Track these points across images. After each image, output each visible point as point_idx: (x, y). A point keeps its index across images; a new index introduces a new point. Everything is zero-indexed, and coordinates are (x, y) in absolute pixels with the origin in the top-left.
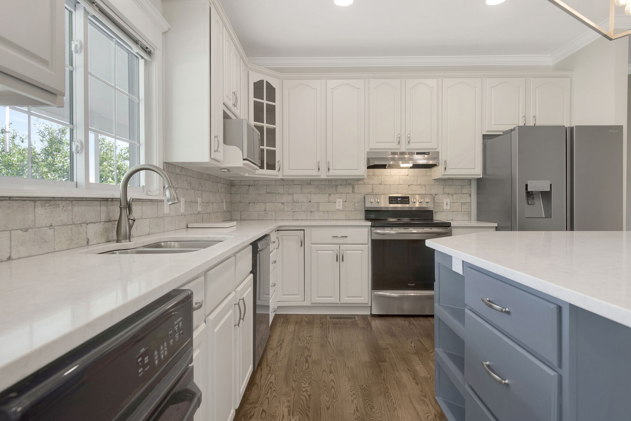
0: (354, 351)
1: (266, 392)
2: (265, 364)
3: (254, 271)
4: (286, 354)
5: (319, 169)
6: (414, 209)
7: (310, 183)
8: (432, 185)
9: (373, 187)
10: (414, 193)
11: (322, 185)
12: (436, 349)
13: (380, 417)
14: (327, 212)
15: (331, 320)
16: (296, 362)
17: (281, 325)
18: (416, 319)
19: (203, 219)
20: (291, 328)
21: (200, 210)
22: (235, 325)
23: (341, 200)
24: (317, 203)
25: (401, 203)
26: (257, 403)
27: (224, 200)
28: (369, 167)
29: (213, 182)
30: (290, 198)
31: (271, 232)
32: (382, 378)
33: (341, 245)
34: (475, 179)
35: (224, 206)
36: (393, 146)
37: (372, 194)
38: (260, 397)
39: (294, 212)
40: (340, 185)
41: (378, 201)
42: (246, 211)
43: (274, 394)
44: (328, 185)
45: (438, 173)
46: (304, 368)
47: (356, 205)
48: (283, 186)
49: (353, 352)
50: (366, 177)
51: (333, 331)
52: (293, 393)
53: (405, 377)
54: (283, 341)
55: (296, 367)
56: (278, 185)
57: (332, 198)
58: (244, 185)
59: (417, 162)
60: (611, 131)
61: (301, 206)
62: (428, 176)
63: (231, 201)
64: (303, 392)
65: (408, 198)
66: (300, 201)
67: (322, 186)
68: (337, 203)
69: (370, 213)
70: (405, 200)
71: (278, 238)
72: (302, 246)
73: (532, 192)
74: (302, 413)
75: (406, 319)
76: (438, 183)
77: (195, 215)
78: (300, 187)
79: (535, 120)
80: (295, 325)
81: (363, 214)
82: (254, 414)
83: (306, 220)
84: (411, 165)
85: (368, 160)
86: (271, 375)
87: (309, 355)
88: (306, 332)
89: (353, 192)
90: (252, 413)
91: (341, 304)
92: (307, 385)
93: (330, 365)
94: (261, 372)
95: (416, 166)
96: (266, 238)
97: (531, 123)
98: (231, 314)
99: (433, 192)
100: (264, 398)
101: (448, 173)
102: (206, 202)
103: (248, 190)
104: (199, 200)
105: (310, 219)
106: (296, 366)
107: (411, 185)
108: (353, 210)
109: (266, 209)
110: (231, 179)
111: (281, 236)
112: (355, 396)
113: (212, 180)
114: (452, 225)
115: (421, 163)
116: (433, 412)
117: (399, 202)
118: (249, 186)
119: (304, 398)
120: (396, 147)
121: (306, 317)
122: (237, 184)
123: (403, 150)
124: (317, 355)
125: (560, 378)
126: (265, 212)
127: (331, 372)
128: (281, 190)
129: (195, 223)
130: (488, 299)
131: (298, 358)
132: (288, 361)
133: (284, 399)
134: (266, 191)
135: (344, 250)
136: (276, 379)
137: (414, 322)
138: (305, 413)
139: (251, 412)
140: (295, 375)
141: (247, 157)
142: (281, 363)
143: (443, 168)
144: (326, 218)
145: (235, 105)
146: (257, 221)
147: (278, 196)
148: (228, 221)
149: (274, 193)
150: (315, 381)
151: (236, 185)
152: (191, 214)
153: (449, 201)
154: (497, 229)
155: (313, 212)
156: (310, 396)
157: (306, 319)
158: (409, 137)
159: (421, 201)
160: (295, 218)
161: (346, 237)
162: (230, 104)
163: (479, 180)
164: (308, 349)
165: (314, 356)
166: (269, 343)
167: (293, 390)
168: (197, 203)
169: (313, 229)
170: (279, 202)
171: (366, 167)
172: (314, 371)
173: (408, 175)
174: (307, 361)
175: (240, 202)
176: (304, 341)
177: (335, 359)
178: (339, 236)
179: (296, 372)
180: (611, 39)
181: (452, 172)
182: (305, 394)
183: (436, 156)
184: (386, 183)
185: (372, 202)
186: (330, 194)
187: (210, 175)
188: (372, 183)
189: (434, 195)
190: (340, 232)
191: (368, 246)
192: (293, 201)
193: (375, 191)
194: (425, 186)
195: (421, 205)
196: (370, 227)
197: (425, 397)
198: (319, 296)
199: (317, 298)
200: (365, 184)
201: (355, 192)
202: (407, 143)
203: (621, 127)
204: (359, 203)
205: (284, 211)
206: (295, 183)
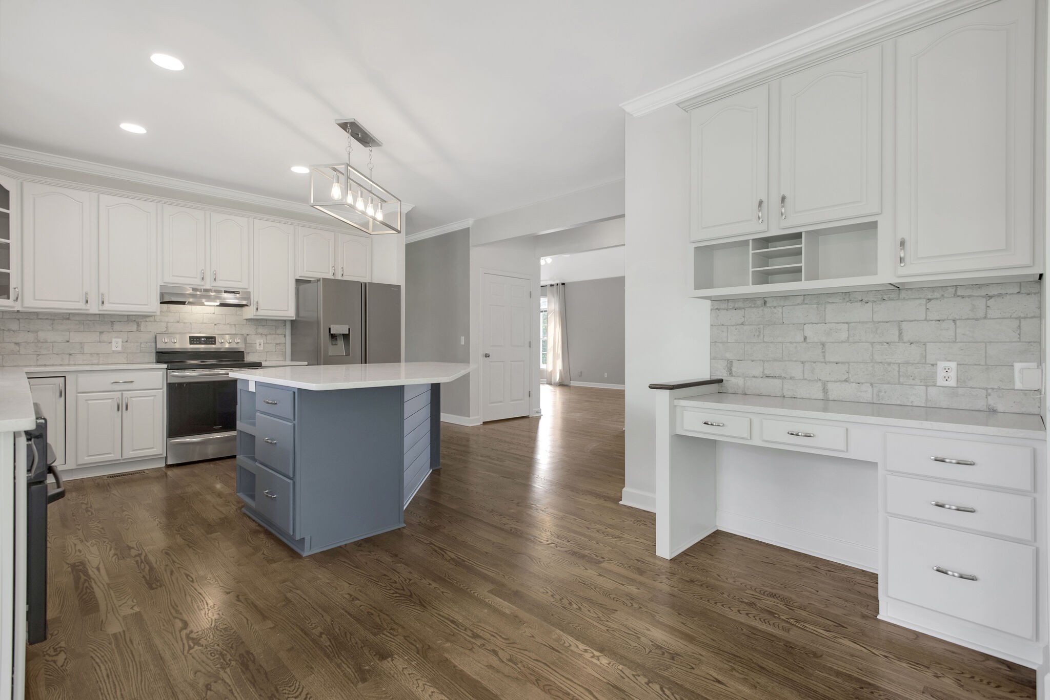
0: (150, 494)
5: (87, 302)
6: (222, 350)
8: (243, 325)
9: (167, 325)
10: (221, 332)
11: (89, 320)
12: (238, 457)
14: (98, 354)
15: (110, 478)
23: (120, 340)
24: (81, 343)
25: (205, 344)
28: (163, 303)
30: (30, 337)
33: (124, 392)
34: (289, 320)
36: (197, 282)
37: (166, 333)
39: (39, 355)
40: (118, 321)
41: (174, 341)
44: (100, 322)
45: (249, 313)
46: (86, 515)
47: (143, 346)
48: (19, 319)
49: (147, 494)
50: (158, 313)
51: (116, 486)
55: (74, 518)
56: (9, 319)
57: (105, 337)
59: (226, 301)
60: (393, 289)
61: (51, 347)
62: (238, 315)
65: (214, 338)
66: (49, 341)
67: (89, 322)
68: (114, 344)
69: (163, 354)
70: (211, 340)
72: (61, 395)
73: (335, 334)
74: (97, 538)
76: (250, 323)
78: (50, 322)
79: (343, 271)
81: (153, 357)
83: (61, 365)
84: (218, 304)
85: (162, 295)
89: (138, 330)
91: (124, 459)
93: (121, 507)
95: (222, 305)
97: (338, 274)
99: (245, 332)
101: (261, 314)
105: (67, 363)
107: (218, 324)
108: (138, 352)
114: (262, 365)
115: (231, 303)
117: (202, 342)
120: (199, 283)
123: (208, 287)
124: (101, 505)
125: (294, 425)
127: (123, 511)
128: (14, 326)
131: (75, 512)
133: (70, 536)
135: (129, 398)
143: (255, 310)
144: (96, 362)
147: (6, 333)
150: (106, 520)
153: (262, 341)
155: (73, 355)
156: (102, 529)
158: (215, 274)
159: (222, 341)
160: (39, 363)
161: (131, 382)
163: (292, 321)
165: (97, 506)
169: (80, 375)
170: (9, 342)
171: (159, 302)
172: (101, 515)
173: (214, 313)
177: (126, 503)
178: (121, 382)
181: (264, 313)
182: (96, 528)
183: (247, 296)
184: (186, 321)
185: (166, 343)
186: (101, 333)
188: (167, 320)
189: (245, 335)
190: (121, 377)
191: (163, 392)
192: (36, 341)
193: (170, 330)
194: (235, 326)
195: (230, 345)
196: (165, 370)
197: (229, 502)
198: (90, 454)
199: (86, 458)
200: (155, 321)
201: (142, 330)
202: (213, 280)
203: (399, 287)
204: (146, 343)
205: (20, 354)
206: (40, 317)
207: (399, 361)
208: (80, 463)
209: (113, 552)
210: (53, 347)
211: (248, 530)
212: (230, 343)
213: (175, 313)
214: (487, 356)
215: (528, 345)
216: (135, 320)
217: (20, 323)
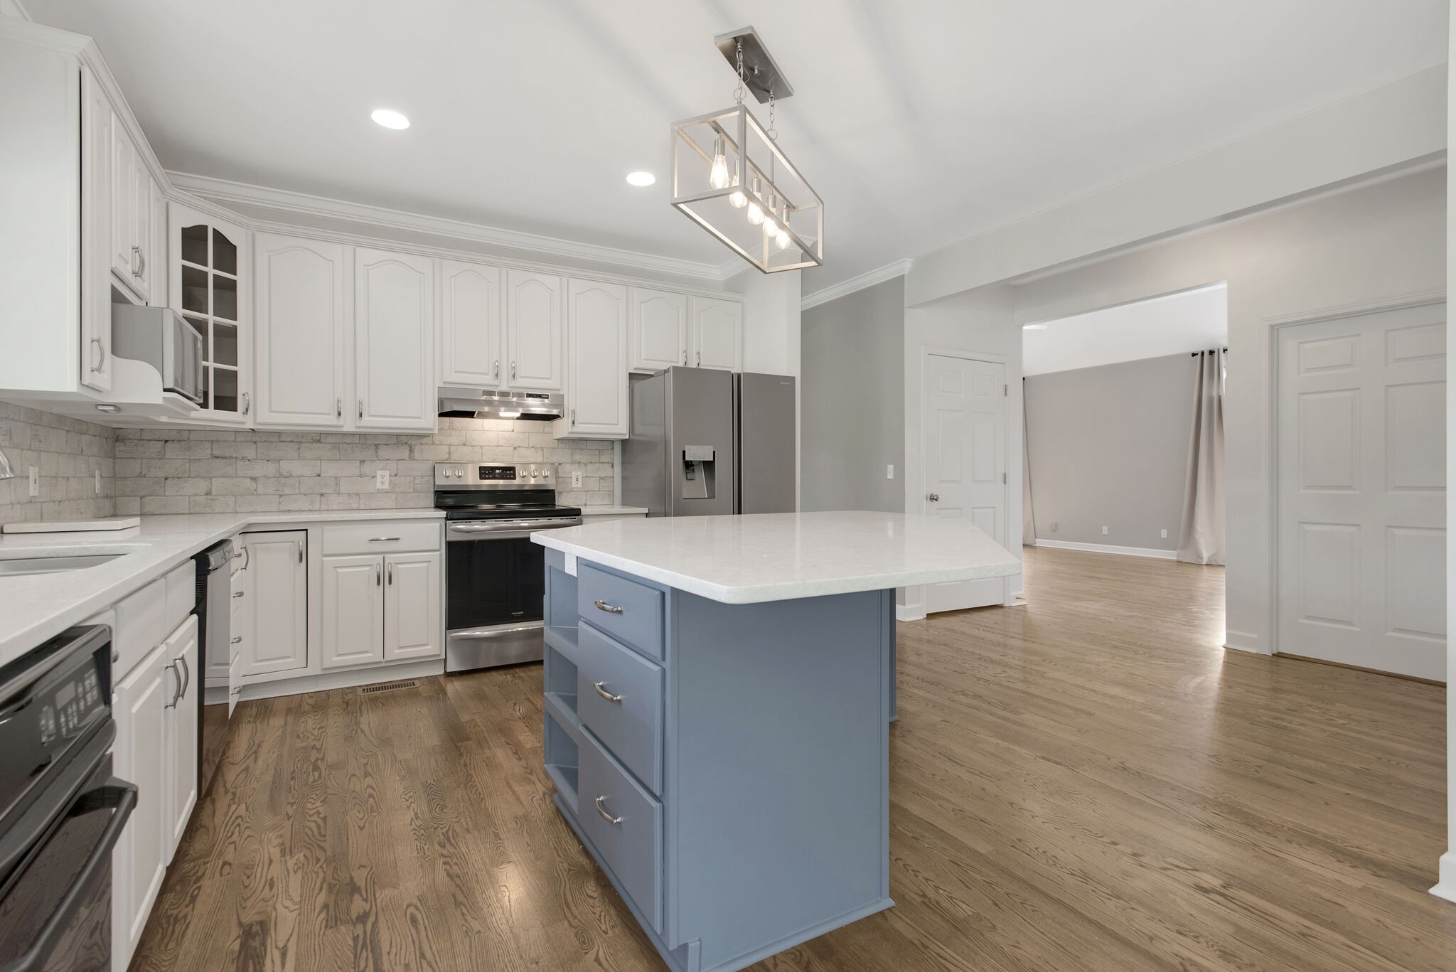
0: (412, 734)
1: (229, 834)
2: (222, 790)
3: (200, 609)
4: (268, 765)
5: (339, 414)
6: (526, 488)
7: (320, 440)
8: (554, 448)
9: (449, 449)
10: (524, 460)
11: (345, 443)
12: (545, 694)
13: (457, 817)
14: (357, 495)
15: (366, 694)
16: (293, 773)
17: (252, 720)
18: (525, 669)
19: (42, 513)
20: (277, 722)
21: (36, 494)
22: (166, 707)
23: (387, 473)
24: (336, 478)
25: (502, 478)
26: (209, 855)
27: (97, 473)
28: (441, 415)
29: (67, 431)
30: (271, 469)
31: (233, 535)
32: (462, 762)
33: (386, 556)
34: (618, 440)
35: (98, 486)
36: (487, 380)
37: (448, 462)
38: (214, 845)
39: (281, 496)
40: (384, 444)
41: (460, 474)
42: (158, 496)
43: (247, 832)
44: (360, 445)
45: (562, 428)
46: (311, 779)
47: (417, 481)
48: (255, 443)
49: (410, 736)
50: (436, 431)
51: (370, 711)
52: (288, 824)
53: (501, 754)
54: (260, 746)
55: (292, 783)
56: (241, 441)
57: (367, 468)
58: (152, 440)
59: (530, 410)
60: (782, 383)
61: (297, 484)
62: (547, 433)
63: (115, 473)
64: (311, 816)
65: (513, 469)
66: (294, 474)
67: (345, 445)
68: (379, 479)
69: (444, 495)
70: (509, 472)
71: (245, 548)
72: (301, 560)
73: (691, 461)
74: (310, 846)
75: (508, 671)
76: (563, 445)
77: (22, 504)
78: (296, 446)
79: (699, 358)
80: (287, 714)
81: (430, 500)
82: (204, 874)
83: (310, 511)
84: (518, 415)
85: (441, 402)
86: (236, 806)
87: (320, 758)
88: (310, 722)
89: (411, 458)
90: (200, 874)
91: (387, 662)
92: (318, 804)
93: (365, 765)
94: (213, 807)
95: (526, 417)
96: (224, 545)
97: (693, 364)
98: (159, 684)
99: (555, 459)
100: (224, 844)
101: (579, 430)
102: (51, 477)
103: (163, 451)
104: (33, 472)
105: (317, 508)
106: (292, 780)
107: (519, 447)
108: (411, 490)
109: (211, 490)
110: (115, 426)
111: (253, 544)
112: (413, 799)
113: (66, 428)
114: (582, 513)
115: (537, 413)
116: (541, 788)
117: (497, 475)
118: (166, 441)
119: (313, 825)
120: (492, 383)
121: (310, 697)
122: (131, 436)
123: (504, 388)
124: (338, 754)
125: (664, 671)
126: (209, 497)
127: (367, 775)
128: (250, 452)
129: (21, 522)
130: (601, 601)
131: (297, 768)
132: (275, 776)
133: (271, 835)
134: (212, 454)
135: (393, 564)
136: (250, 809)
137: (522, 674)
138: (315, 845)
139: (197, 872)
140: (291, 795)
141: (175, 385)
142: (258, 782)
143: (570, 423)
144: (355, 506)
145: (137, 274)
146: (187, 516)
147: (240, 463)
148: (106, 517)
149: (231, 458)
150: (335, 794)
151: (129, 439)
152: (11, 503)
153: (580, 474)
154: (647, 515)
155: (326, 495)
156: (324, 819)
157: (311, 701)
158: (514, 367)
159: (524, 474)
160: (282, 508)
161: (397, 539)
162: (127, 271)
163: (624, 442)
164: (318, 749)
165: (331, 757)
166: (227, 755)
167: (289, 818)
168: (28, 477)
169: (326, 527)
170: (244, 477)
171: (437, 414)
172: (332, 780)
173: (513, 431)
174: (316, 768)
175: (141, 476)
176: (308, 737)
177: (375, 753)
178: (384, 538)
179: (294, 789)
180: (765, 272)
181: (583, 429)
182: (315, 818)
183: (559, 401)
184: (474, 443)
185: (448, 477)
186: (362, 462)
187: (61, 416)
188: (448, 442)
189: (557, 464)
190: (383, 531)
191: (441, 554)
192: (278, 475)
193: (454, 457)
194: (542, 450)
195: (535, 481)
196: (444, 520)
197: (531, 773)
198: (339, 653)
199: (335, 659)
200: (434, 444)
201: (416, 458)
202: (511, 376)
203: (793, 379)
204: (422, 477)
205: (257, 494)
206: (283, 438)
207: (794, 511)
208: (325, 666)
209: (322, 898)
210: (300, 483)
211: (565, 865)
212: (535, 477)
213: (460, 430)
214: (933, 498)
215: (1001, 478)
216: (406, 441)
217: (257, 447)
